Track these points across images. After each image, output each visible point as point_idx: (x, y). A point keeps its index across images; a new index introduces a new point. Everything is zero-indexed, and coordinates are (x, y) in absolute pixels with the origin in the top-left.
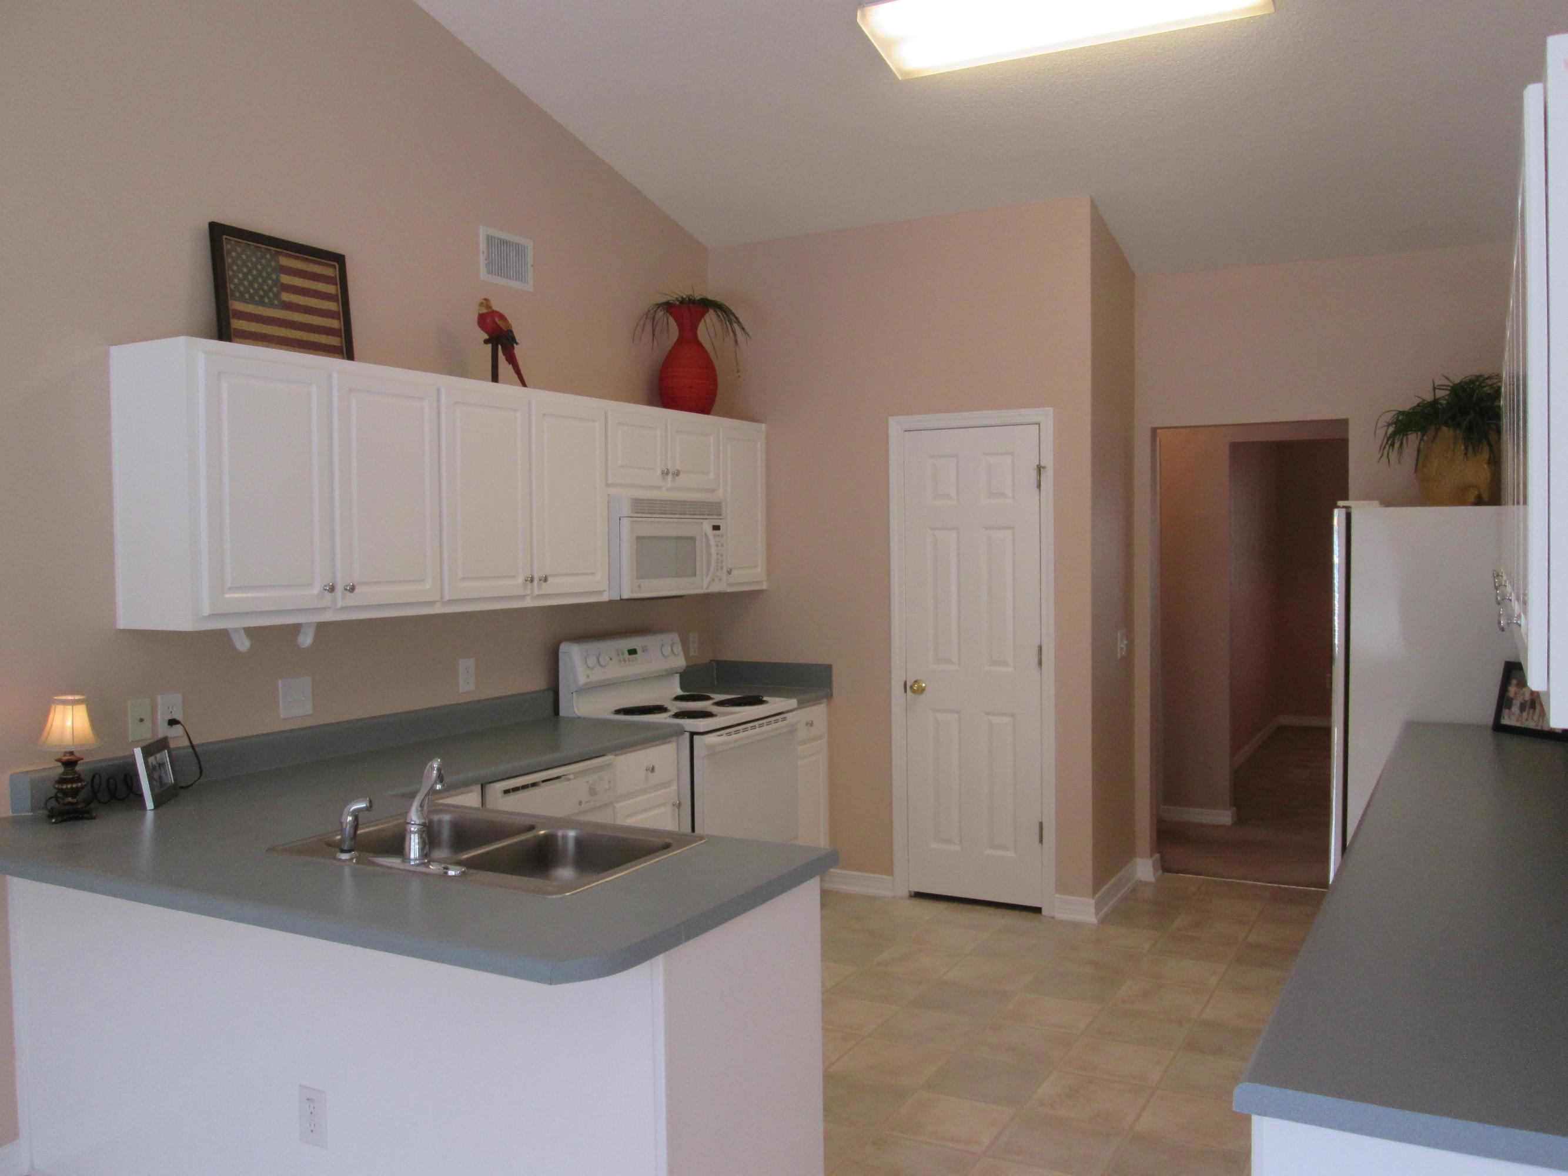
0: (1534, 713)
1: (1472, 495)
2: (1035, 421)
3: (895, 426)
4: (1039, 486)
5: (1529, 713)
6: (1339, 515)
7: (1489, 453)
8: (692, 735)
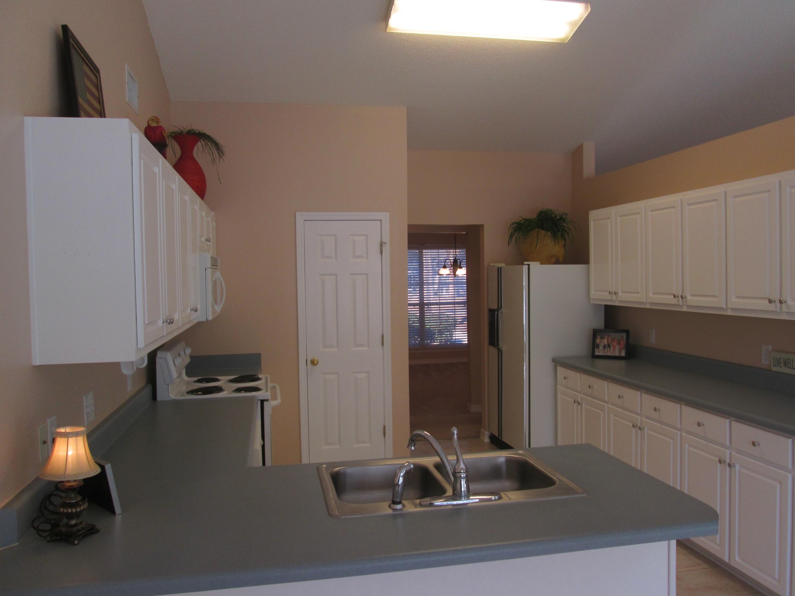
0: (610, 349)
1: (553, 260)
2: (379, 219)
3: (300, 217)
4: (381, 253)
5: (608, 349)
6: (525, 268)
7: (564, 242)
8: (262, 402)
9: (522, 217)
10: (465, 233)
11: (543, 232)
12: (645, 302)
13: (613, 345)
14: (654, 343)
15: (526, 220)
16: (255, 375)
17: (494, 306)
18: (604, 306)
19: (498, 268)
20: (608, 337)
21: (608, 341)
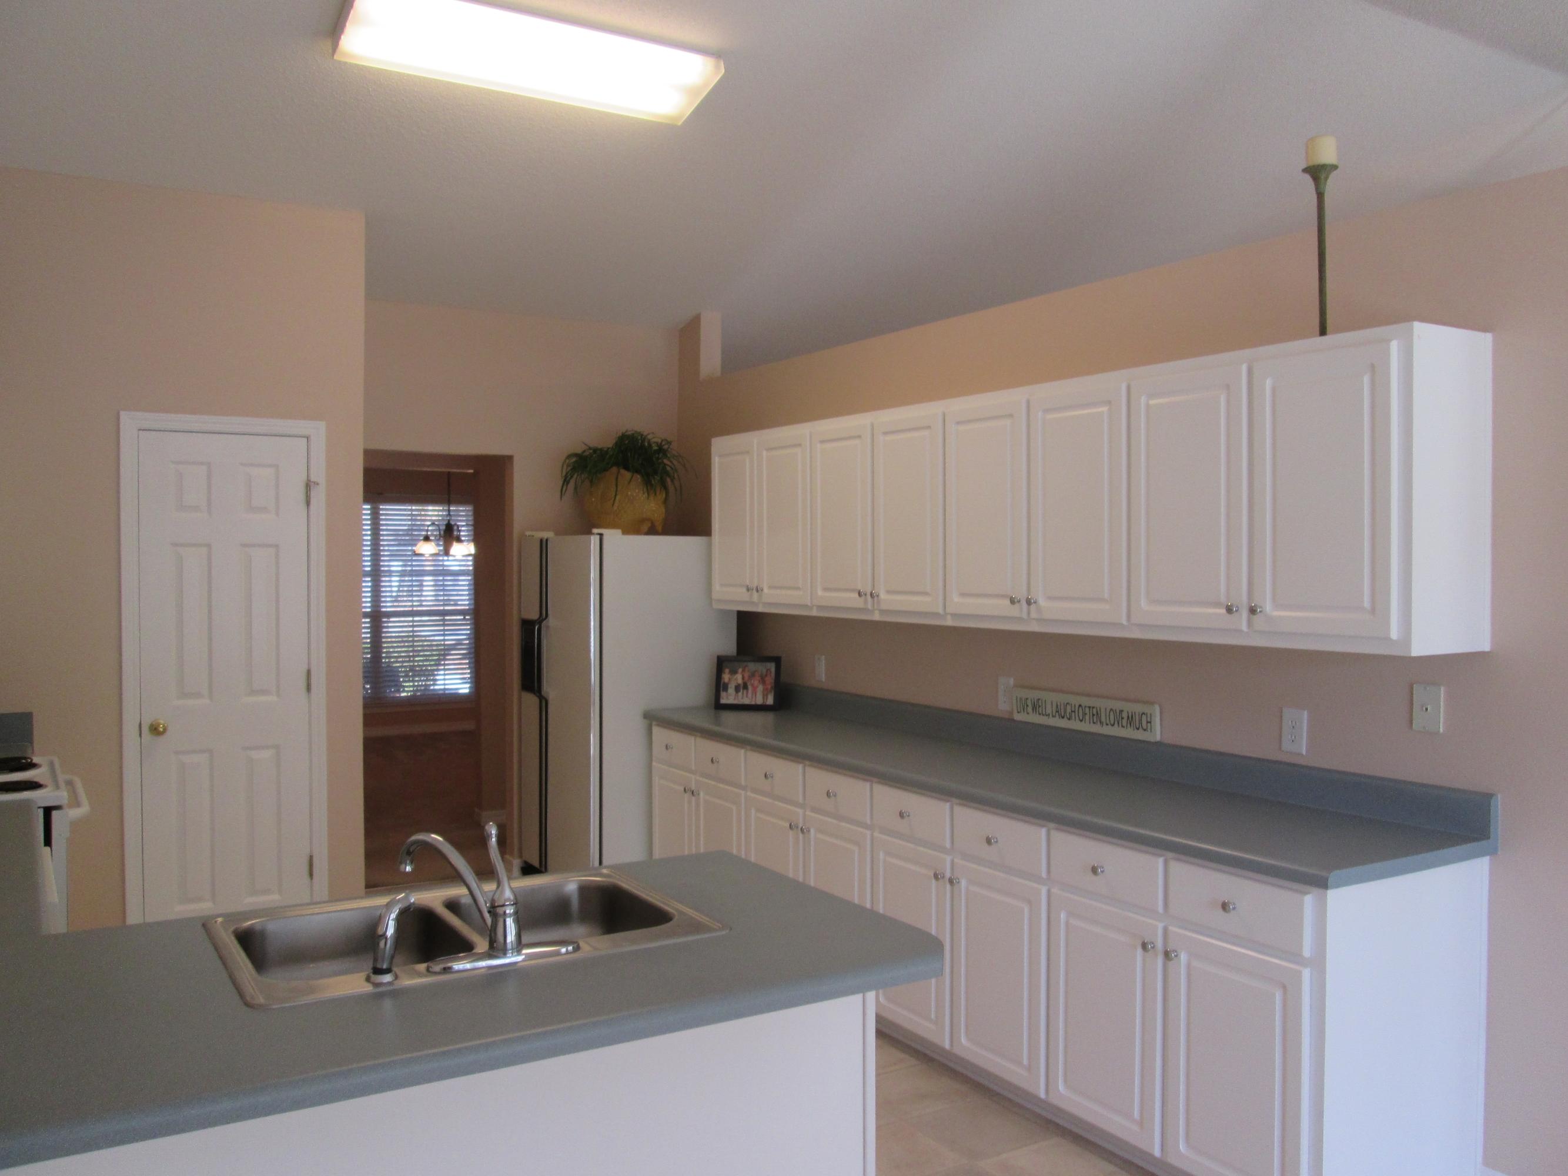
1: (645, 527)
2: (304, 434)
4: (308, 503)
5: (743, 694)
6: (594, 540)
7: (664, 496)
8: (48, 811)
9: (586, 445)
10: (471, 471)
11: (628, 475)
12: (809, 604)
13: (752, 685)
14: (824, 680)
15: (595, 450)
16: (25, 758)
17: (534, 615)
18: (736, 613)
19: (541, 541)
20: (743, 671)
21: (743, 678)
